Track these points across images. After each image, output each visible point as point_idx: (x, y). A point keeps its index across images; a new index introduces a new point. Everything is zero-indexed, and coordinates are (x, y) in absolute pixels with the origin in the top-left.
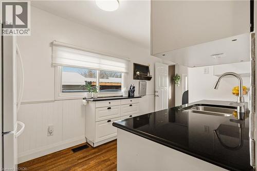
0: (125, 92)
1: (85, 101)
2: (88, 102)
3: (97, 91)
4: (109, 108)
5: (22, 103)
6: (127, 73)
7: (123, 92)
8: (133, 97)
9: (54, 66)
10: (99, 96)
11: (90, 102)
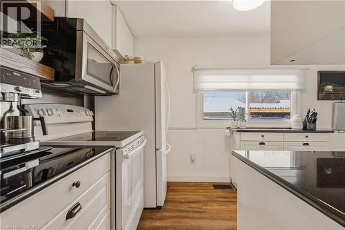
0: (296, 122)
1: (228, 131)
2: (232, 132)
3: (246, 119)
4: (262, 144)
5: (170, 129)
6: (301, 91)
7: (294, 121)
8: (313, 131)
9: (195, 91)
10: (248, 126)
11: (234, 133)
